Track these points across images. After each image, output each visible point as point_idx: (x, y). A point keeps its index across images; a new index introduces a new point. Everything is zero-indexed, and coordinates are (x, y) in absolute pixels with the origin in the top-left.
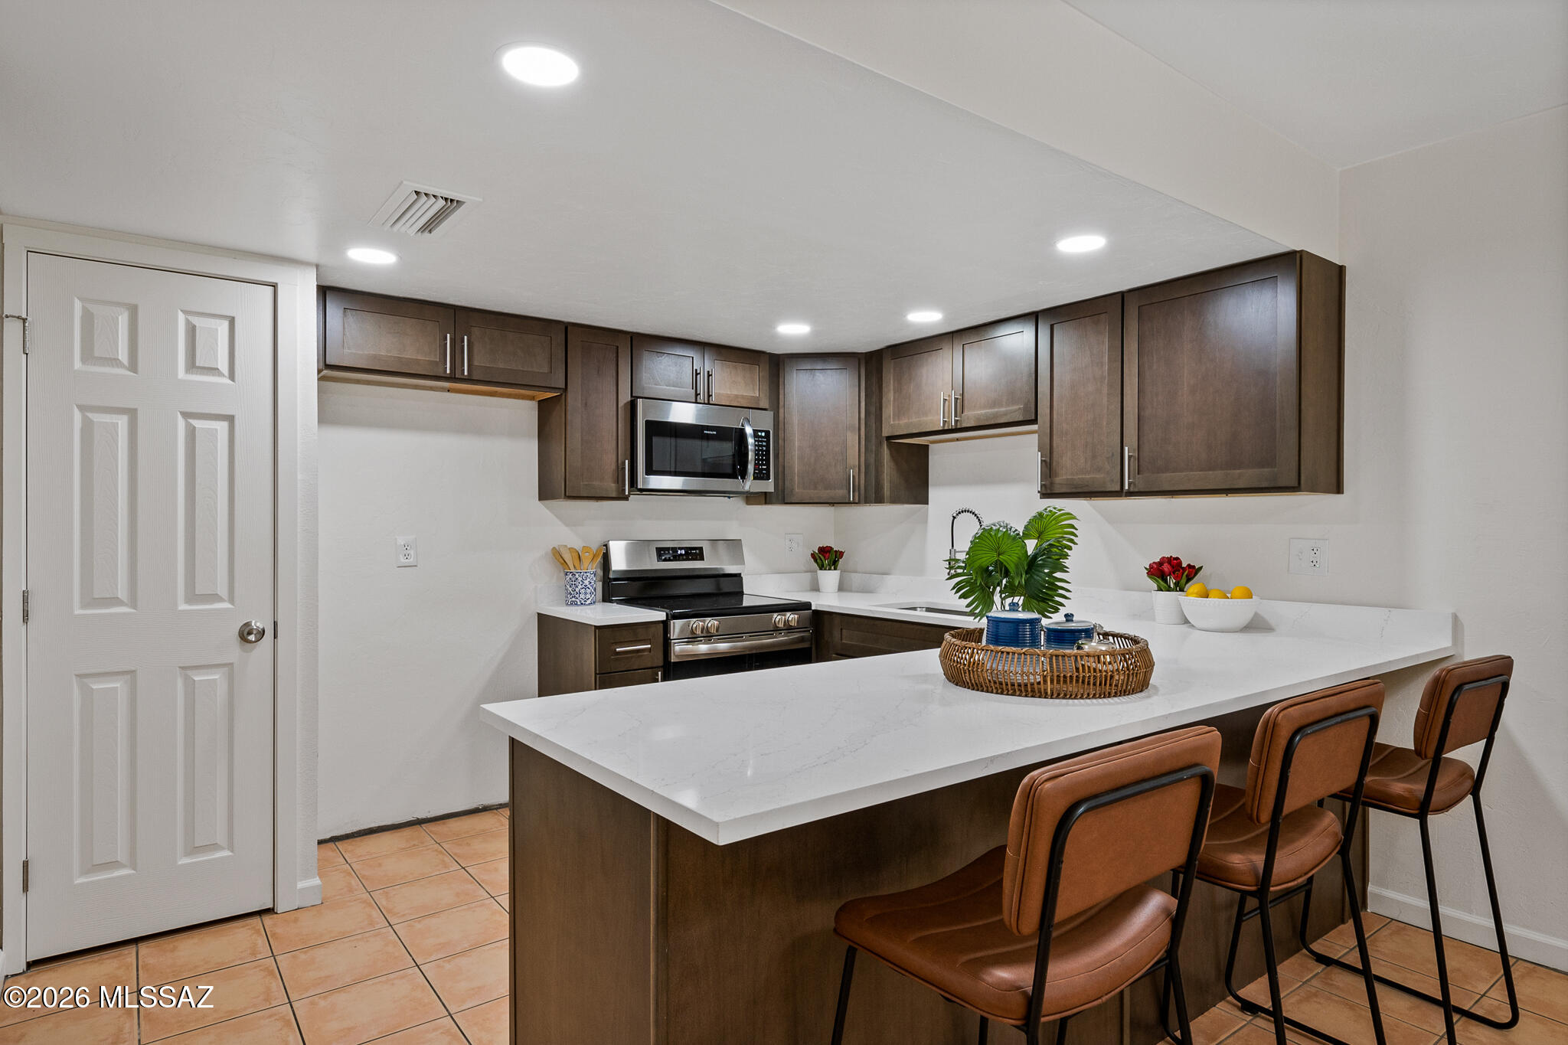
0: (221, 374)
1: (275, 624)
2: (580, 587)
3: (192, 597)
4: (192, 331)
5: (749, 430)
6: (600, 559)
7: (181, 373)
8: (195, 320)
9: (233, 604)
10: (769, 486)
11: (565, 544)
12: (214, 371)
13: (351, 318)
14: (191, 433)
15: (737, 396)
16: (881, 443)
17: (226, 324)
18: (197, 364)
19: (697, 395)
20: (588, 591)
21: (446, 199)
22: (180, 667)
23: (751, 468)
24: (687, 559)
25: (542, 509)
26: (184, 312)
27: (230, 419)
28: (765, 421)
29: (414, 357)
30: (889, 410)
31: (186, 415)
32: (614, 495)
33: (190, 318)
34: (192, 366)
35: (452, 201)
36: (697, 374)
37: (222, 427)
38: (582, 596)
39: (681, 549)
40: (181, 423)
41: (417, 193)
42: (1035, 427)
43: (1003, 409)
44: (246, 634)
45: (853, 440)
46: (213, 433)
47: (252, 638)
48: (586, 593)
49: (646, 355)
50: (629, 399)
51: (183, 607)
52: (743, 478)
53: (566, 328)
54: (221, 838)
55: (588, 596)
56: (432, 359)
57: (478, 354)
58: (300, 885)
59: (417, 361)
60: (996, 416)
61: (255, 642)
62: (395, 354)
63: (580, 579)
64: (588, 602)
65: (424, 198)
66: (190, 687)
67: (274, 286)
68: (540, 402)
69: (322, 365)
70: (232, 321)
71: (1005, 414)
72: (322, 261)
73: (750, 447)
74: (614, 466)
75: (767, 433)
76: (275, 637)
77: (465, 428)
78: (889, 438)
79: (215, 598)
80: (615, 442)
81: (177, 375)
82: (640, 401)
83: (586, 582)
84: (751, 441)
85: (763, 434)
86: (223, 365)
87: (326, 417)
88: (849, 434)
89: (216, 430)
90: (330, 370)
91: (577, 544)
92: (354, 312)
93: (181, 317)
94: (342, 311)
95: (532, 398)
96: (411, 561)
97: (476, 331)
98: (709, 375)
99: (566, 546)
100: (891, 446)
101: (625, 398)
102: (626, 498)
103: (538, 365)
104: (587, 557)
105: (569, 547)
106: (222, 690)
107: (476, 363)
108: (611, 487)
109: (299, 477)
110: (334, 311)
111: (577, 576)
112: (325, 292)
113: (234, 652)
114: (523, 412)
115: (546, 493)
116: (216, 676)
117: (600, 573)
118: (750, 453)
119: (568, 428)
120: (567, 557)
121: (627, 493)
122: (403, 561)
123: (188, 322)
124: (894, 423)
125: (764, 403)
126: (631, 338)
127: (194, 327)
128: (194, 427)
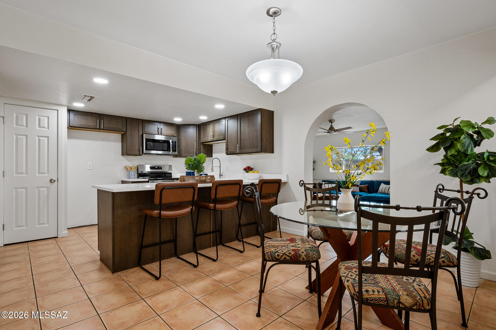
0: (46, 128)
1: (58, 179)
2: (131, 174)
3: (39, 173)
4: (39, 119)
5: (171, 141)
6: (136, 168)
7: (37, 128)
8: (40, 117)
9: (48, 175)
10: (176, 153)
11: (128, 165)
12: (44, 127)
13: (75, 116)
14: (39, 140)
15: (168, 134)
16: (201, 144)
17: (47, 118)
18: (41, 126)
19: (158, 133)
20: (133, 175)
21: (91, 97)
22: (37, 187)
23: (171, 149)
24: (158, 169)
25: (122, 158)
26: (38, 116)
27: (48, 137)
28: (175, 139)
29: (90, 125)
30: (202, 137)
31: (38, 136)
32: (138, 154)
33: (39, 117)
34: (39, 126)
35: (92, 97)
36: (158, 129)
37: (46, 139)
38: (131, 176)
39: (156, 167)
40: (37, 138)
41: (85, 96)
42: (225, 141)
43: (220, 137)
44: (51, 181)
45: (195, 143)
46: (44, 140)
47: (53, 181)
48: (132, 176)
49: (146, 124)
50: (142, 134)
51: (37, 175)
52: (169, 151)
53: (126, 119)
54: (46, 222)
55: (133, 176)
56: (94, 125)
57: (105, 123)
58: (63, 232)
59: (91, 125)
60: (219, 138)
61: (53, 182)
62: (86, 124)
63: (131, 173)
64: (133, 178)
65: (86, 97)
66: (39, 191)
67: (58, 110)
68: (122, 134)
69: (69, 126)
70: (48, 117)
71: (221, 138)
72: (68, 105)
73: (171, 145)
74: (138, 148)
75: (176, 142)
76: (58, 181)
77: (103, 140)
78: (202, 143)
79: (44, 173)
80: (138, 143)
81: (36, 128)
82: (144, 134)
83: (132, 173)
84: (171, 143)
85: (175, 142)
86: (46, 126)
87: (69, 137)
88: (194, 142)
89: (45, 139)
90: (70, 127)
91: (131, 166)
92: (76, 115)
93: (37, 117)
94: (73, 115)
95: (120, 133)
96: (91, 168)
97: (105, 119)
98: (161, 129)
99: (128, 166)
100: (203, 145)
101: (141, 133)
102: (141, 155)
103: (120, 126)
104: (133, 168)
105: (129, 166)
106: (46, 192)
107: (105, 126)
108: (137, 153)
109: (63, 149)
110: (72, 115)
111: (130, 172)
112: (69, 111)
113: (49, 184)
114: (118, 136)
115: (123, 154)
116: (45, 189)
117: (137, 172)
118: (171, 146)
119: (127, 140)
120: (128, 168)
121: (141, 154)
122: (89, 168)
123: (39, 118)
124: (203, 140)
125: (175, 135)
126: (142, 121)
127: (40, 119)
128: (40, 139)
